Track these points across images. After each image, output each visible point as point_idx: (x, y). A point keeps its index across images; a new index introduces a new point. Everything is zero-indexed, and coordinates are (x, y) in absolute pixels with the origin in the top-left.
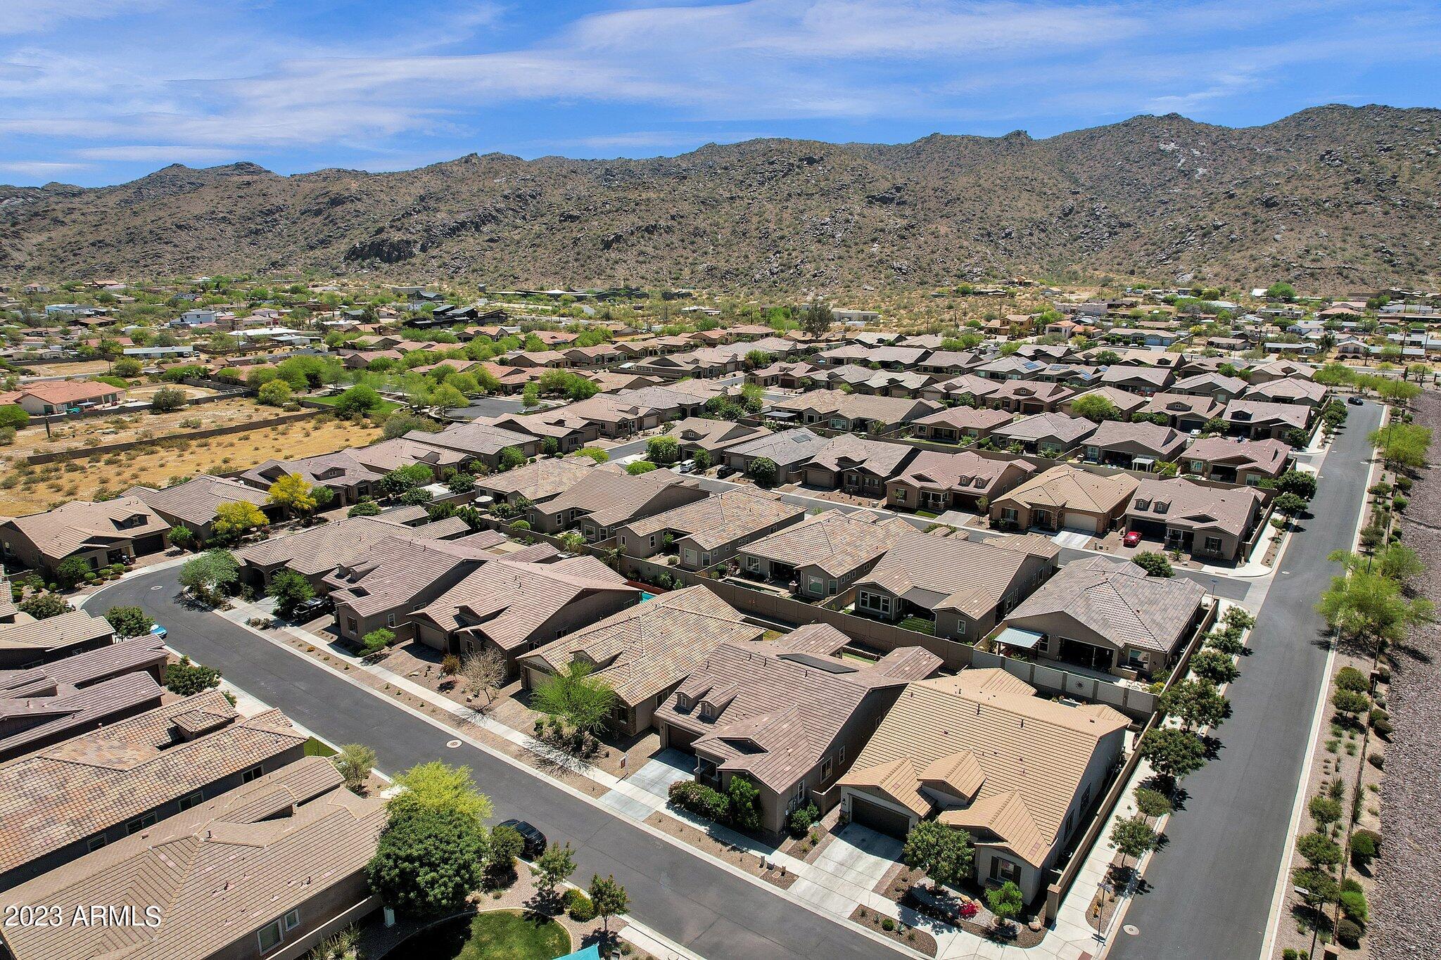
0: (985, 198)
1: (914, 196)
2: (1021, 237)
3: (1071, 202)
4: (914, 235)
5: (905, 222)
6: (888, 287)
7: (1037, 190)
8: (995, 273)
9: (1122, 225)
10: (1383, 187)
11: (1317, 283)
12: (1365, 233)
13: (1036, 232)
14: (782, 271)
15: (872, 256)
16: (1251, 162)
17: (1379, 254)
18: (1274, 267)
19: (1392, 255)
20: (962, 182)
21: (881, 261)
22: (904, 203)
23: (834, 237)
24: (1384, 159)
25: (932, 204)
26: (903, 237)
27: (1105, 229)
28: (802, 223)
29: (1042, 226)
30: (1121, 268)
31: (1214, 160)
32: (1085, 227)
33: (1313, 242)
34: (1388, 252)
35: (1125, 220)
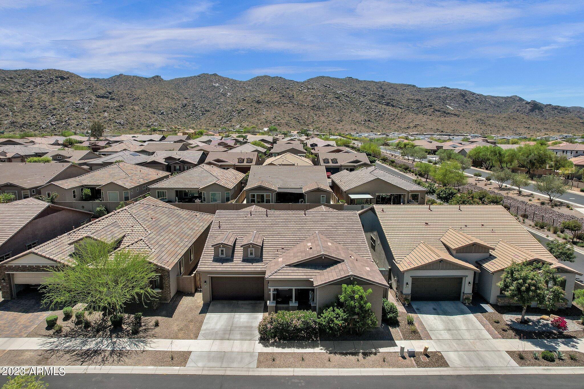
0: (150, 98)
1: (118, 96)
2: (168, 114)
3: (185, 102)
4: (123, 109)
5: (118, 104)
6: (116, 130)
7: (171, 97)
8: (163, 125)
9: (206, 111)
10: (291, 98)
11: (281, 128)
12: (289, 113)
13: (173, 113)
14: (58, 124)
15: (105, 117)
16: (245, 92)
17: (295, 120)
18: (266, 122)
19: (299, 119)
20: (138, 92)
21: (110, 120)
22: (114, 99)
23: (84, 109)
24: (288, 91)
25: (127, 100)
26: (119, 110)
27: (200, 112)
28: (65, 103)
29: (175, 110)
30: (211, 125)
31: (233, 90)
32: (192, 111)
33: (276, 114)
34: (297, 119)
35: (207, 109)
